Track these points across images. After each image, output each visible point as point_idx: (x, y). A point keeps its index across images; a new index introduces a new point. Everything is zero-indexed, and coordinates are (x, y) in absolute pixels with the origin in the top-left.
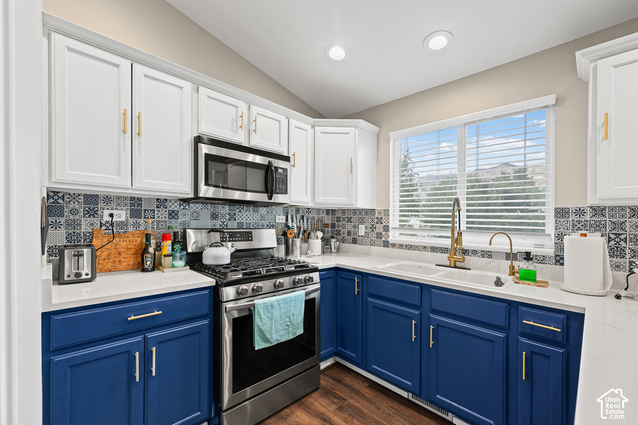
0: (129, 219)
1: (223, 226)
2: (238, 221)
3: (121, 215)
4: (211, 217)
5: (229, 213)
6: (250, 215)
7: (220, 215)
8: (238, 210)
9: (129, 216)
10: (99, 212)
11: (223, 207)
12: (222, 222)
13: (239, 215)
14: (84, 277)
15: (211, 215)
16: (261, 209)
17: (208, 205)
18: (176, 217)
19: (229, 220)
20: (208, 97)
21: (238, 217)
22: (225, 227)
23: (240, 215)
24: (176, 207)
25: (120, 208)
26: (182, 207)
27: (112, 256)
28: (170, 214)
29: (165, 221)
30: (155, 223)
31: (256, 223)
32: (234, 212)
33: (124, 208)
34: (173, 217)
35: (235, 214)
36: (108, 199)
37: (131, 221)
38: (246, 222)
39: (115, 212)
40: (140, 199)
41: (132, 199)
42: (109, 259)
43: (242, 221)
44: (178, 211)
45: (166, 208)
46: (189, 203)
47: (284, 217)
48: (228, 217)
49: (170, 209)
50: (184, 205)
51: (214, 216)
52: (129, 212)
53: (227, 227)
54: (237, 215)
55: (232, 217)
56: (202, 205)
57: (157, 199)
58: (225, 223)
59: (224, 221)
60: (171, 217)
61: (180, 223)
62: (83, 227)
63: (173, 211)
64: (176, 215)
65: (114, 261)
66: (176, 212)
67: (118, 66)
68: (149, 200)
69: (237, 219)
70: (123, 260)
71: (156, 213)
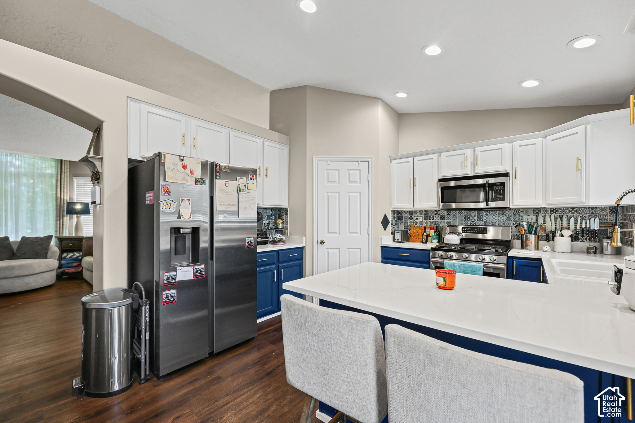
0: (424, 220)
1: (473, 224)
2: (485, 221)
3: (421, 219)
4: (464, 219)
5: (477, 216)
6: (496, 217)
7: (471, 217)
8: (485, 214)
9: (423, 219)
10: (413, 218)
11: (473, 212)
12: (472, 222)
13: (485, 217)
14: (399, 241)
15: (464, 217)
16: (507, 212)
17: (463, 212)
18: (444, 219)
19: (477, 220)
20: (446, 156)
21: (485, 218)
22: (475, 225)
23: (487, 217)
24: (444, 214)
25: (420, 216)
26: (447, 214)
27: (416, 236)
28: (441, 218)
29: (439, 221)
30: (434, 222)
31: (501, 222)
32: (481, 215)
33: (422, 216)
34: (443, 219)
35: (483, 216)
36: (416, 212)
37: (424, 221)
38: (492, 221)
39: (418, 217)
40: (428, 211)
41: (425, 211)
42: (415, 237)
43: (488, 221)
44: (445, 216)
45: (439, 214)
46: (451, 211)
47: (535, 218)
48: (476, 218)
49: (441, 215)
50: (448, 212)
51: (466, 218)
52: (423, 217)
53: (476, 224)
54: (484, 217)
55: (479, 219)
56: (458, 212)
57: (435, 211)
58: (475, 222)
59: (473, 221)
60: (441, 219)
61: (446, 222)
62: (408, 223)
63: (443, 216)
64: (444, 218)
65: (417, 238)
66: (444, 217)
67: (409, 162)
68: (432, 211)
69: (484, 220)
70: (420, 238)
71: (434, 217)
